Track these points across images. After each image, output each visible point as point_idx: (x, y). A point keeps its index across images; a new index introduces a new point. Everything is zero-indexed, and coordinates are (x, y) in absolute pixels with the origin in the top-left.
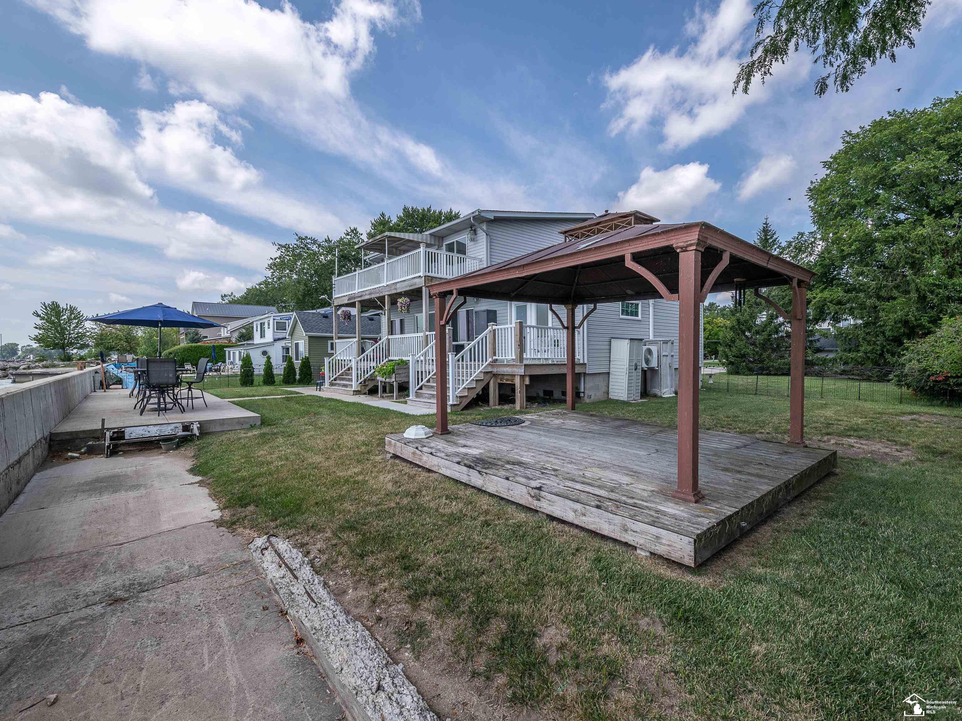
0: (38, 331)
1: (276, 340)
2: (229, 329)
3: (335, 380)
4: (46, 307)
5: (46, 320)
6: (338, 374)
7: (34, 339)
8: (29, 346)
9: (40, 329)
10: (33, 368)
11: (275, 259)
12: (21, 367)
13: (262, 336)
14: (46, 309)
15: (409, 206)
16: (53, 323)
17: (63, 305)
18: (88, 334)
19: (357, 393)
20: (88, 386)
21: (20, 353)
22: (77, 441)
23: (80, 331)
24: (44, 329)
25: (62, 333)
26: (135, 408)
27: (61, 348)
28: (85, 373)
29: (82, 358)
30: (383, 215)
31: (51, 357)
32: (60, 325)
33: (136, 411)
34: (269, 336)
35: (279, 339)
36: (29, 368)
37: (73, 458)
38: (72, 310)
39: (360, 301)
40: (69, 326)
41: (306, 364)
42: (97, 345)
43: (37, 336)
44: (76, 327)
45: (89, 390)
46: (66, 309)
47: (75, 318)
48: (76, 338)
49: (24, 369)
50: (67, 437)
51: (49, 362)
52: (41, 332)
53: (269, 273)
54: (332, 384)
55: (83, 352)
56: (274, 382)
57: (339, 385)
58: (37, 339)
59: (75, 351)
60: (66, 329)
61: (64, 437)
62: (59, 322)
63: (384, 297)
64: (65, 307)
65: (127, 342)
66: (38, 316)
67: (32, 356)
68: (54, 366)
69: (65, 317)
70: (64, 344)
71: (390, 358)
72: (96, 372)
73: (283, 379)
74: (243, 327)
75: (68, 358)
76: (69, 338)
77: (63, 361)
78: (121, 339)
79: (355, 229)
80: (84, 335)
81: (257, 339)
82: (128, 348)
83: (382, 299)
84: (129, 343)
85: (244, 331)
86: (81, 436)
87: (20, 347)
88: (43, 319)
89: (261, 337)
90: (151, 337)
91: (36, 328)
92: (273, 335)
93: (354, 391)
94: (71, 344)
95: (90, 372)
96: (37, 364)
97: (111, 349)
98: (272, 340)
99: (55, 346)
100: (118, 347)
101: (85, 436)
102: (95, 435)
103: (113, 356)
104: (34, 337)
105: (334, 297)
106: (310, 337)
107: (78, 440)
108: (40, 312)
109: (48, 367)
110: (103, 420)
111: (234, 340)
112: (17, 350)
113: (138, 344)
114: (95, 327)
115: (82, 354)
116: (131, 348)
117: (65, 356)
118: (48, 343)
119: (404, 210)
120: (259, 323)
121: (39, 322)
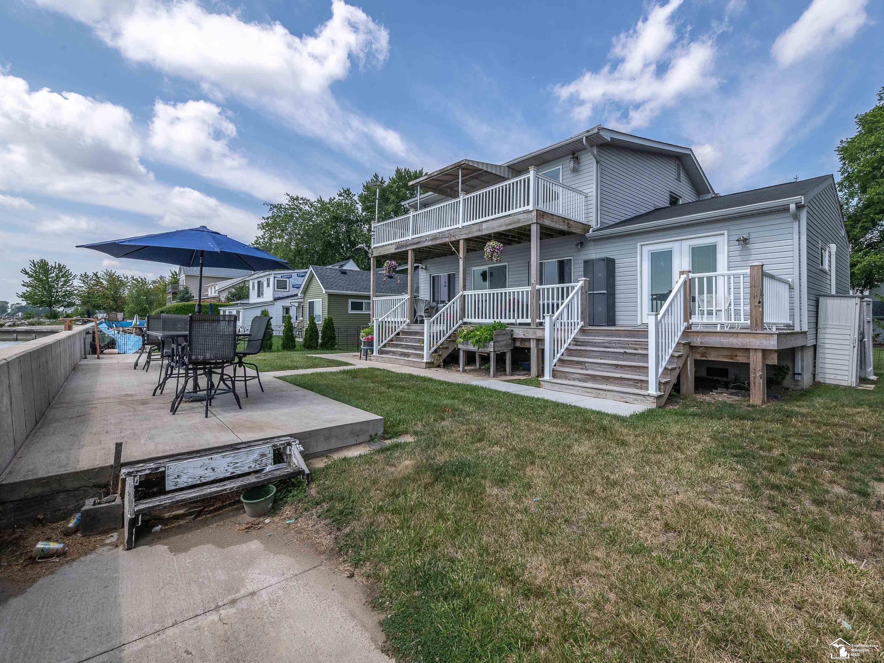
0: (25, 288)
1: (276, 299)
2: (217, 289)
3: (384, 346)
4: (35, 265)
5: (34, 277)
6: (388, 339)
7: (22, 296)
8: (18, 304)
9: (28, 286)
10: (18, 325)
11: (268, 218)
12: (7, 324)
13: (260, 294)
14: (35, 266)
15: (402, 167)
16: (41, 281)
17: (51, 263)
18: (76, 292)
19: (430, 365)
20: (78, 351)
21: (9, 310)
22: (60, 498)
23: (68, 289)
24: (32, 286)
25: (49, 291)
26: (154, 395)
27: (48, 306)
28: (74, 335)
29: (68, 316)
30: (376, 176)
31: (38, 315)
32: (48, 283)
33: (159, 400)
34: (268, 295)
35: (280, 299)
36: (14, 325)
37: (47, 555)
38: (60, 268)
39: (414, 250)
40: (57, 284)
41: (329, 325)
42: (84, 303)
43: (24, 294)
44: (64, 285)
45: (78, 356)
46: (55, 268)
47: (63, 276)
48: (62, 296)
49: (10, 326)
50: (38, 491)
51: (35, 319)
52: (28, 290)
53: (260, 233)
54: (381, 352)
55: (69, 311)
56: (294, 346)
57: (394, 353)
58: (24, 296)
59: (61, 309)
60: (54, 287)
61: (29, 493)
62: (47, 279)
63: (458, 241)
64: (54, 265)
65: (114, 300)
66: (27, 273)
67: (20, 313)
68: (40, 324)
69: (53, 275)
70: (50, 302)
71: (466, 320)
72: (88, 333)
73: (305, 344)
74: (233, 287)
75: (54, 316)
76: (57, 296)
77: (49, 318)
78: (107, 298)
79: (348, 190)
80: (71, 294)
81: (253, 298)
82: (115, 307)
83: (456, 243)
84: (116, 302)
85: (233, 290)
86: (70, 485)
87: (9, 305)
88: (30, 276)
89: (259, 296)
90: (139, 296)
91: (24, 285)
92: (274, 294)
93: (427, 363)
94: (58, 302)
95: (80, 333)
96: (23, 321)
97: (98, 307)
98: (271, 299)
99: (42, 303)
100: (105, 306)
101: (76, 484)
102: (102, 480)
103: (98, 315)
104: (21, 294)
105: (373, 246)
106: (330, 295)
107: (62, 496)
108: (28, 270)
109: (33, 325)
110: (119, 446)
111: (223, 299)
112: (7, 307)
113: (124, 303)
114: (82, 285)
115: (69, 312)
116: (118, 307)
117: (51, 314)
118: (35, 301)
119: (397, 171)
120: (256, 282)
121: (28, 280)
